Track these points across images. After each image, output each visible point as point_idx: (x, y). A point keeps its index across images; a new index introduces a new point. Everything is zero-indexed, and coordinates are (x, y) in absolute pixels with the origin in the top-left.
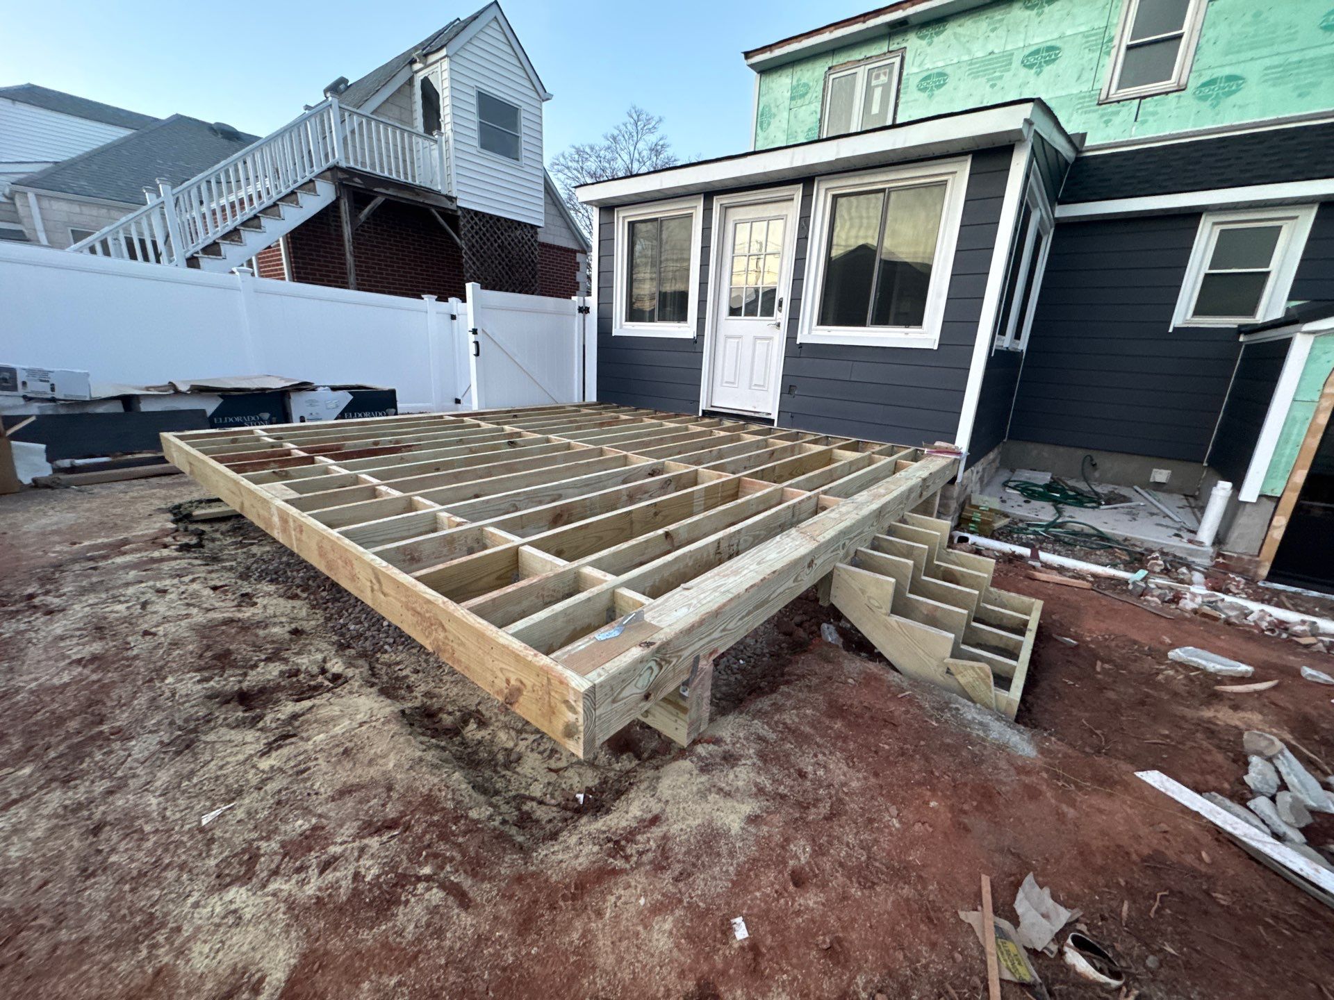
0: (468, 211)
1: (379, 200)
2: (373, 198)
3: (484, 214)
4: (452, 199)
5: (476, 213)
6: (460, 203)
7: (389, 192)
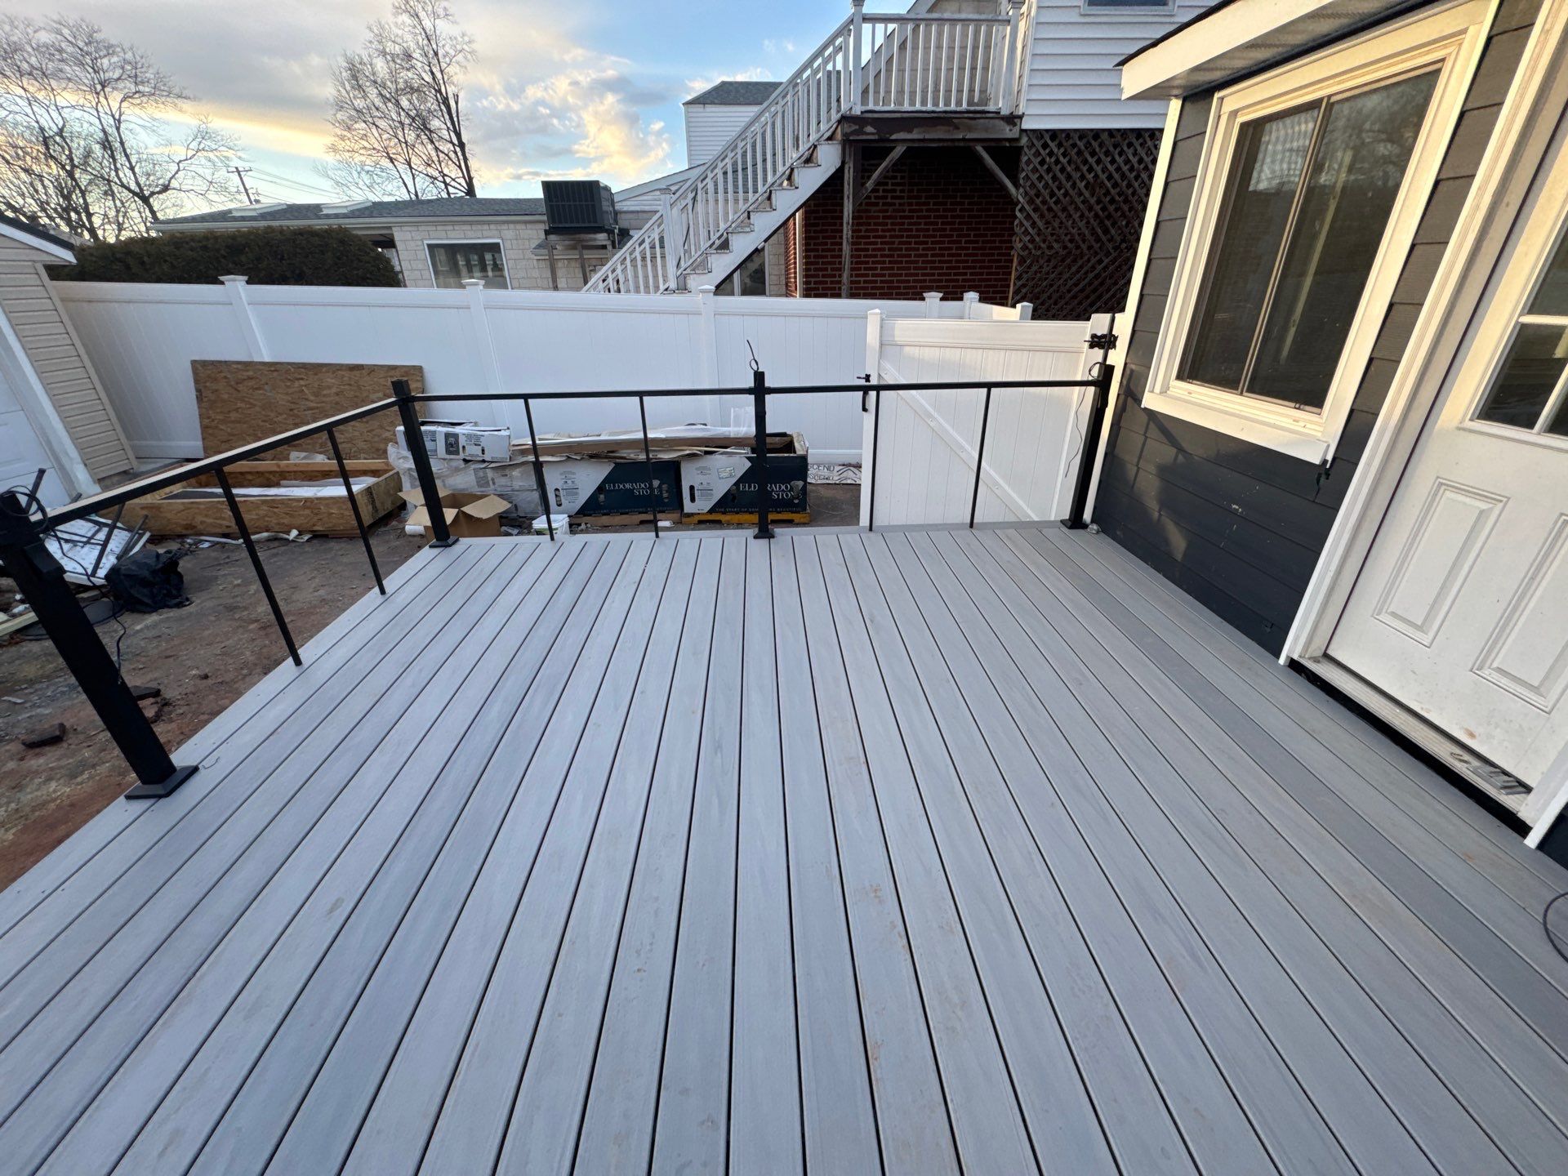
0: (1039, 133)
1: (899, 150)
2: (892, 149)
3: (1068, 133)
4: (1013, 119)
5: (1054, 134)
6: (1027, 124)
7: (915, 135)
